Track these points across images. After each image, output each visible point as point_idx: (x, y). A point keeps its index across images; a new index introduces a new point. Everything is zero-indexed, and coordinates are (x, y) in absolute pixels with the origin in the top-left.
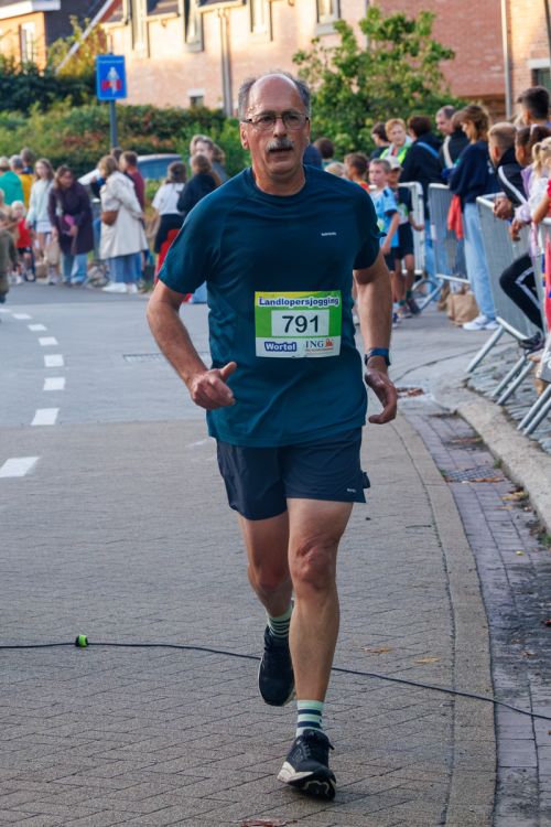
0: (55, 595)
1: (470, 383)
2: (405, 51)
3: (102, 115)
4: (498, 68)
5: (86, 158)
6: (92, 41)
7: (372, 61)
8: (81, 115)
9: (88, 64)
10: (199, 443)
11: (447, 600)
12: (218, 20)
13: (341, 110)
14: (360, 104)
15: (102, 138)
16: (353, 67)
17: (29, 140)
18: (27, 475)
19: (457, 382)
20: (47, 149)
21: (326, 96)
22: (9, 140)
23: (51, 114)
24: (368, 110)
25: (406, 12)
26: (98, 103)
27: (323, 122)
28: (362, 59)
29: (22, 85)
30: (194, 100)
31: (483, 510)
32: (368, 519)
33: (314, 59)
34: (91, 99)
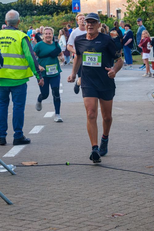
0: (60, 150)
3: (73, 16)
7: (149, 2)
8: (68, 16)
9: (69, 2)
13: (140, 16)
14: (145, 14)
15: (73, 23)
16: (144, 4)
17: (53, 23)
18: (52, 117)
20: (58, 26)
21: (136, 12)
22: (47, 23)
23: (59, 16)
24: (148, 16)
26: (72, 13)
27: (135, 19)
28: (146, 2)
29: (51, 8)
30: (99, 12)
32: (147, 130)
33: (133, 2)
34: (70, 12)
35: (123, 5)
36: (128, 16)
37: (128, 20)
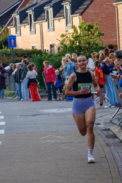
0: (11, 175)
1: (112, 121)
2: (91, 34)
3: (8, 51)
4: (115, 38)
5: (4, 63)
6: (5, 31)
7: (82, 37)
8: (3, 51)
9: (4, 38)
10: (43, 138)
11: (110, 175)
12: (39, 25)
13: (74, 49)
14: (79, 48)
15: (8, 58)
16: (77, 38)
19: (109, 121)
21: (70, 46)
24: (81, 50)
25: (91, 23)
26: (7, 49)
28: (79, 36)
30: (33, 47)
31: (118, 153)
33: (67, 36)
34: (5, 47)
35: (57, 40)
36: (62, 50)
37: (62, 54)
